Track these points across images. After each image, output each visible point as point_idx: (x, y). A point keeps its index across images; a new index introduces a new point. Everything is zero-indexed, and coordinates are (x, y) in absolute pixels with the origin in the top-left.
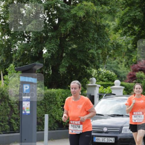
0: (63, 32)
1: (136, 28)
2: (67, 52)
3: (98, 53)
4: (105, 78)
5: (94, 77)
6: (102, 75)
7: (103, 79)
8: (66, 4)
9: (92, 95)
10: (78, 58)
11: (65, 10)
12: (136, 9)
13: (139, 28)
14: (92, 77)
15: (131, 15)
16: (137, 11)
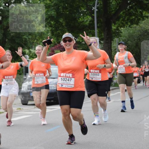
0: (5, 25)
1: (52, 22)
2: (8, 38)
3: (29, 38)
4: (34, 56)
5: (28, 54)
6: (32, 54)
7: (33, 56)
8: (6, 7)
9: (27, 66)
10: (17, 42)
11: (6, 10)
12: (52, 10)
13: (54, 22)
14: (26, 54)
15: (49, 14)
16: (52, 11)
